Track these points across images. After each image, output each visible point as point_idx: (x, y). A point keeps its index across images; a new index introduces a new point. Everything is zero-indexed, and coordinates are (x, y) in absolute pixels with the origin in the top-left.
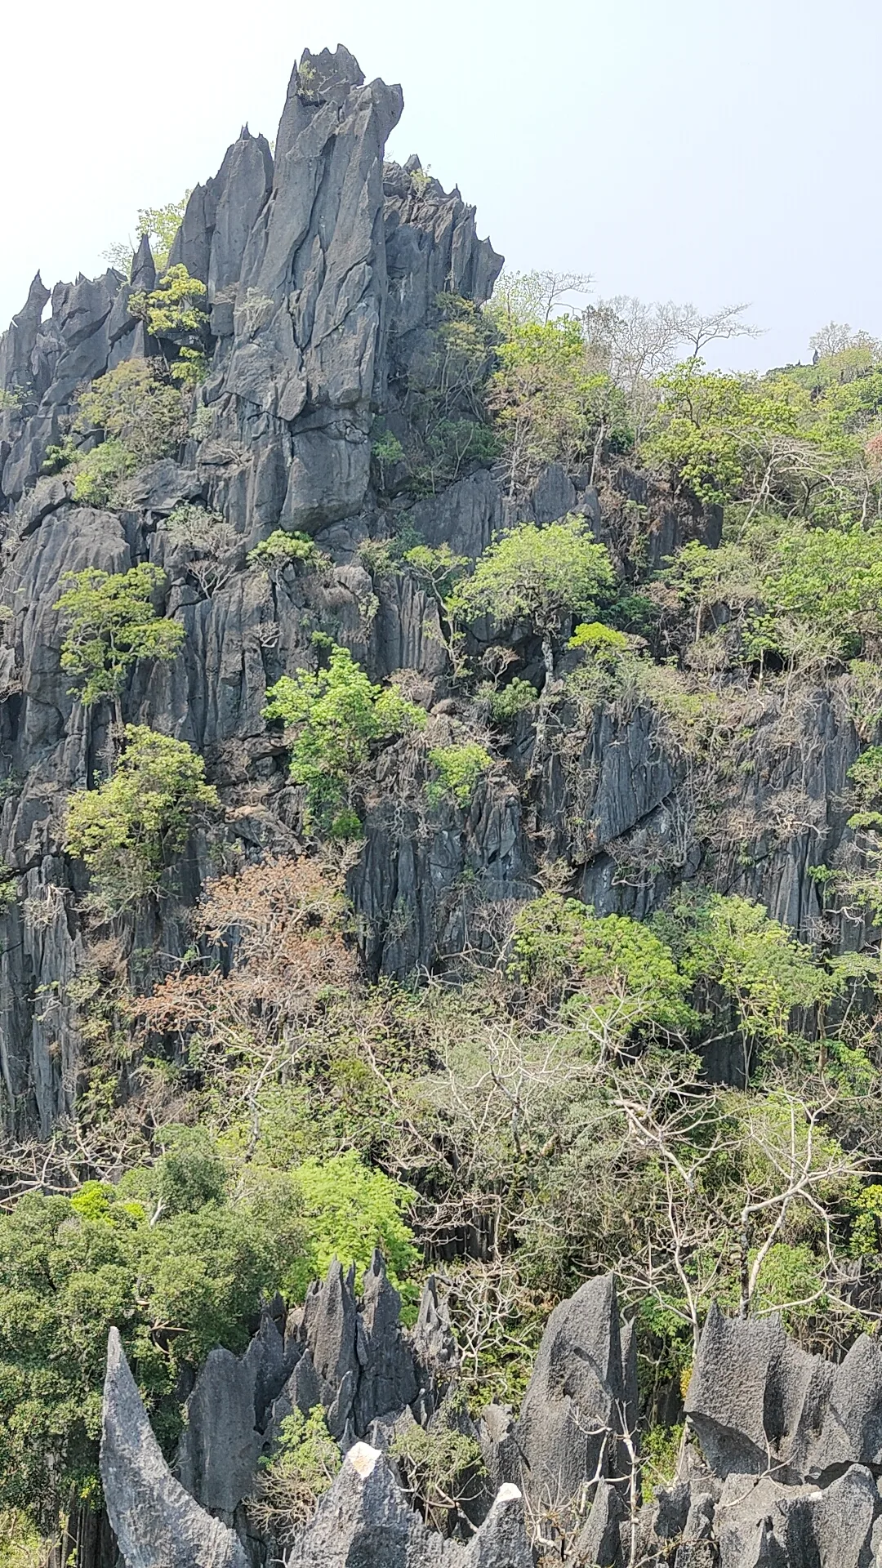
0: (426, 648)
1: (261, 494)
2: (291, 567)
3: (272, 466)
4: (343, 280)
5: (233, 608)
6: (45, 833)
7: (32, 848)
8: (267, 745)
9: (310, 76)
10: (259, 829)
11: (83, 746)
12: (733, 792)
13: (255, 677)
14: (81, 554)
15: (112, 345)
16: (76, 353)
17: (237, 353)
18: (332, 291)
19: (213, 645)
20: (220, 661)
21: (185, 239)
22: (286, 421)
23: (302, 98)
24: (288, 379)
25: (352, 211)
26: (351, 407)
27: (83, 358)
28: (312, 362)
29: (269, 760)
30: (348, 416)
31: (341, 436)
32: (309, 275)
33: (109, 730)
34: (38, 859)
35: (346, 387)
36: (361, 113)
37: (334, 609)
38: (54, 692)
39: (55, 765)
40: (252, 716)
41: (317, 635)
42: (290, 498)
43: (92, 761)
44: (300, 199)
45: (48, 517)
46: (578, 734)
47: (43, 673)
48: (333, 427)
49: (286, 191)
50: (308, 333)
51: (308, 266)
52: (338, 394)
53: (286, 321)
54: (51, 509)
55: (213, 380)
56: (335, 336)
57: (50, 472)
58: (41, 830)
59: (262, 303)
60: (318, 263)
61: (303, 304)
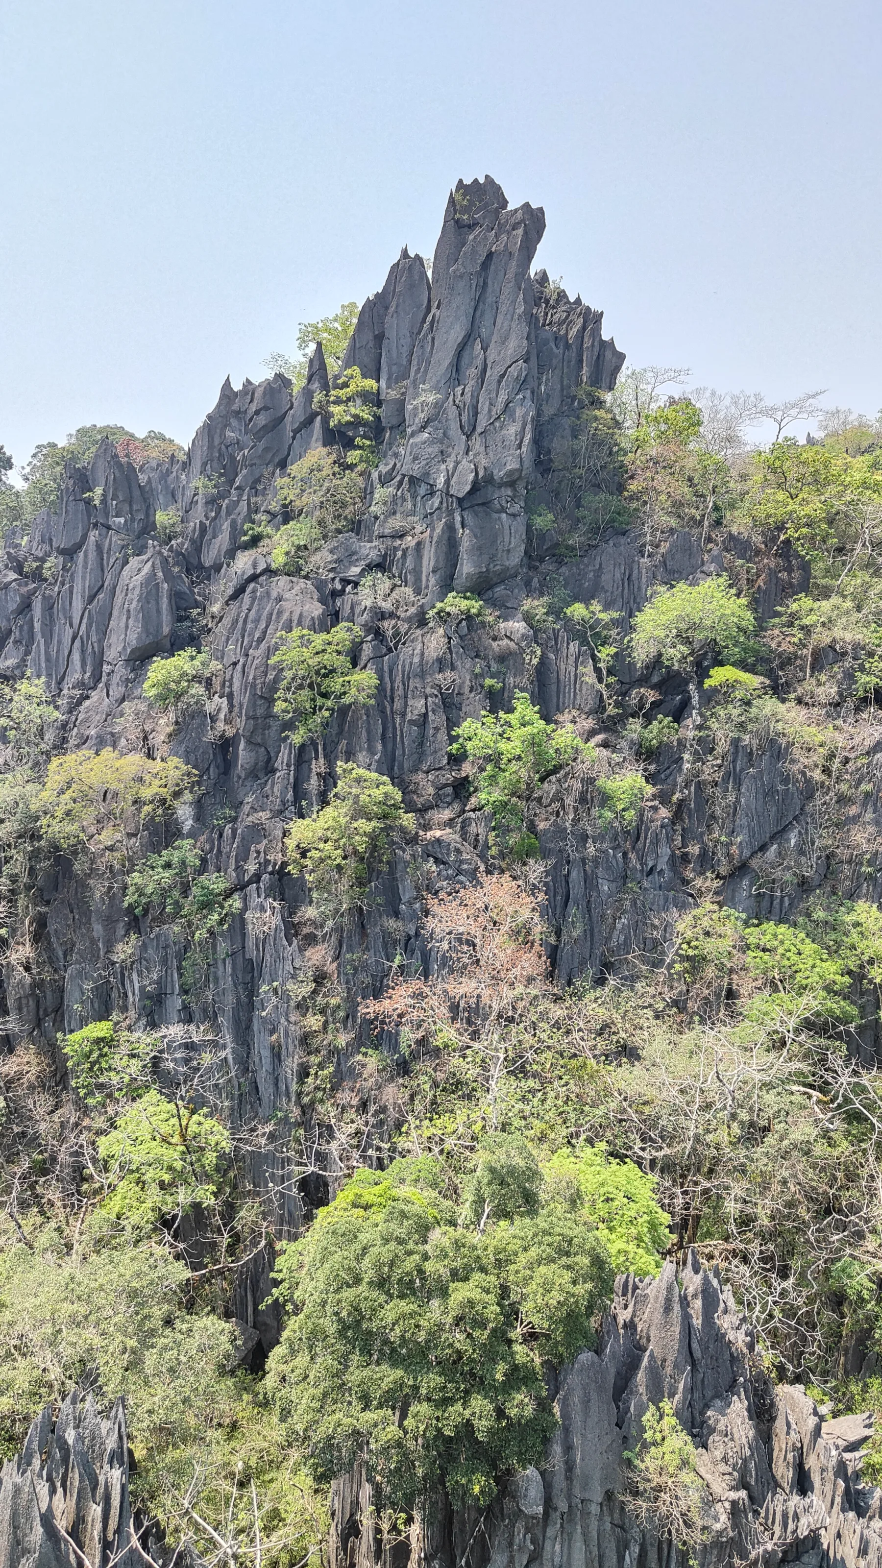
0: (580, 691)
1: (437, 561)
2: (464, 623)
3: (446, 537)
4: (503, 376)
5: (416, 660)
6: (262, 855)
7: (251, 868)
8: (449, 776)
9: (465, 203)
10: (448, 850)
11: (292, 780)
12: (853, 810)
13: (437, 719)
14: (285, 616)
15: (294, 438)
16: (262, 445)
17: (411, 441)
18: (494, 386)
19: (400, 692)
20: (406, 705)
21: (358, 345)
22: (457, 498)
23: (457, 222)
24: (457, 463)
25: (509, 316)
26: (512, 484)
27: (266, 449)
28: (477, 447)
29: (450, 790)
30: (509, 493)
31: (503, 510)
32: (472, 372)
33: (313, 766)
34: (257, 878)
35: (509, 467)
36: (514, 233)
37: (502, 658)
38: (263, 734)
39: (267, 796)
40: (435, 752)
41: (489, 682)
42: (462, 564)
43: (299, 793)
44: (463, 308)
45: (252, 585)
46: (715, 763)
47: (254, 718)
48: (496, 502)
49: (450, 302)
50: (472, 422)
51: (470, 364)
52: (502, 473)
53: (452, 412)
54: (254, 578)
55: (386, 465)
56: (497, 424)
57: (246, 546)
58: (258, 852)
59: (432, 398)
60: (479, 362)
61: (468, 397)
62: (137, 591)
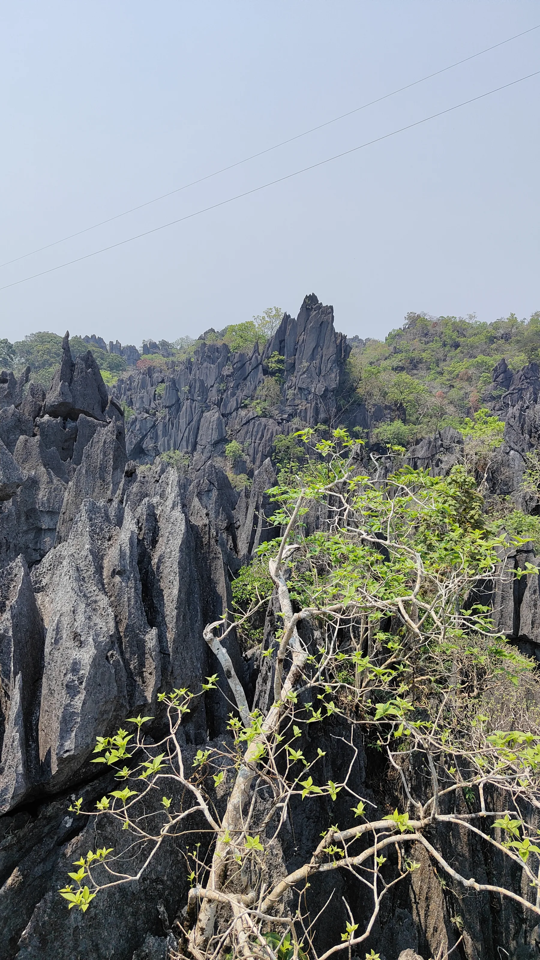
1: (313, 414)
3: (315, 407)
4: (329, 359)
9: (308, 302)
14: (270, 431)
15: (251, 371)
16: (239, 373)
17: (301, 377)
18: (326, 361)
21: (275, 344)
22: (318, 395)
23: (307, 309)
24: (317, 385)
25: (329, 341)
26: (333, 391)
28: (323, 380)
30: (333, 394)
32: (318, 357)
35: (333, 387)
42: (321, 415)
44: (314, 338)
45: (253, 421)
48: (330, 396)
49: (310, 335)
50: (320, 372)
51: (317, 354)
52: (331, 388)
53: (313, 369)
54: (253, 418)
56: (328, 373)
57: (244, 407)
59: (306, 364)
60: (320, 354)
61: (318, 365)
62: (215, 422)
